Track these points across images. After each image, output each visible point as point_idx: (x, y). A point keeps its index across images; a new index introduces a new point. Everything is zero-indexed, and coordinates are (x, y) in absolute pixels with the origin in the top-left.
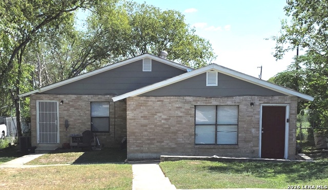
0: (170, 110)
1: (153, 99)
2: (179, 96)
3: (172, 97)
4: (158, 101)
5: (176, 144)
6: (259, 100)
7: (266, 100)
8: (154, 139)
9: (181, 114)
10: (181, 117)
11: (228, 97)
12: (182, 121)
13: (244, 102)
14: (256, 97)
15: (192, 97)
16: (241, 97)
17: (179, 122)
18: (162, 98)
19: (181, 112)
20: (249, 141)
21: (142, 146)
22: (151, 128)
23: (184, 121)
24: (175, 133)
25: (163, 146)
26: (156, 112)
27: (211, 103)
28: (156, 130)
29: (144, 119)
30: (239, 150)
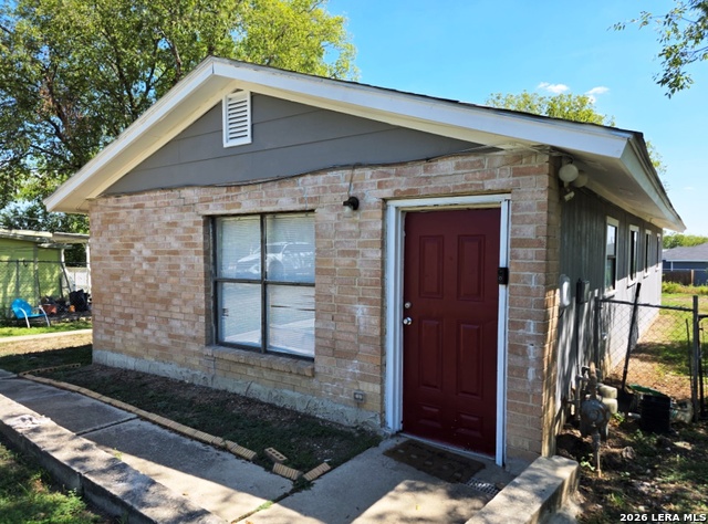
0: (156, 232)
1: (126, 201)
2: (171, 189)
3: (158, 194)
4: (135, 207)
5: (170, 336)
6: (380, 185)
7: (402, 183)
8: (131, 316)
9: (176, 245)
10: (176, 253)
11: (279, 179)
12: (178, 267)
13: (329, 197)
14: (368, 172)
15: (196, 190)
16: (320, 178)
17: (173, 270)
18: (141, 196)
19: (178, 238)
20: (349, 355)
21: (113, 333)
22: (125, 284)
23: (183, 268)
24: (166, 302)
25: (146, 337)
26: (133, 240)
27: (239, 205)
28: (134, 292)
29: (116, 259)
30: (315, 383)
